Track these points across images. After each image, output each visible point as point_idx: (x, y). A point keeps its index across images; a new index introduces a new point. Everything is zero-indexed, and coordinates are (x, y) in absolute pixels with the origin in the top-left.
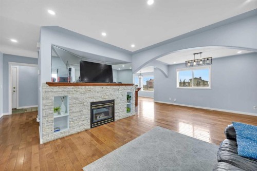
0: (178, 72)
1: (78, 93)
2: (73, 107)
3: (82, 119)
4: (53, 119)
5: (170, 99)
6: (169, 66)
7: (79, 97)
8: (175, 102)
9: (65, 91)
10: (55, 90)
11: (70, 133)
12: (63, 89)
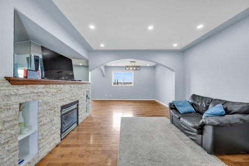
0: (113, 73)
1: (50, 95)
2: (44, 116)
3: (53, 132)
4: (17, 144)
5: (106, 96)
6: (106, 67)
7: (51, 100)
8: (110, 98)
9: (34, 93)
10: (20, 92)
11: (40, 159)
12: (32, 90)
